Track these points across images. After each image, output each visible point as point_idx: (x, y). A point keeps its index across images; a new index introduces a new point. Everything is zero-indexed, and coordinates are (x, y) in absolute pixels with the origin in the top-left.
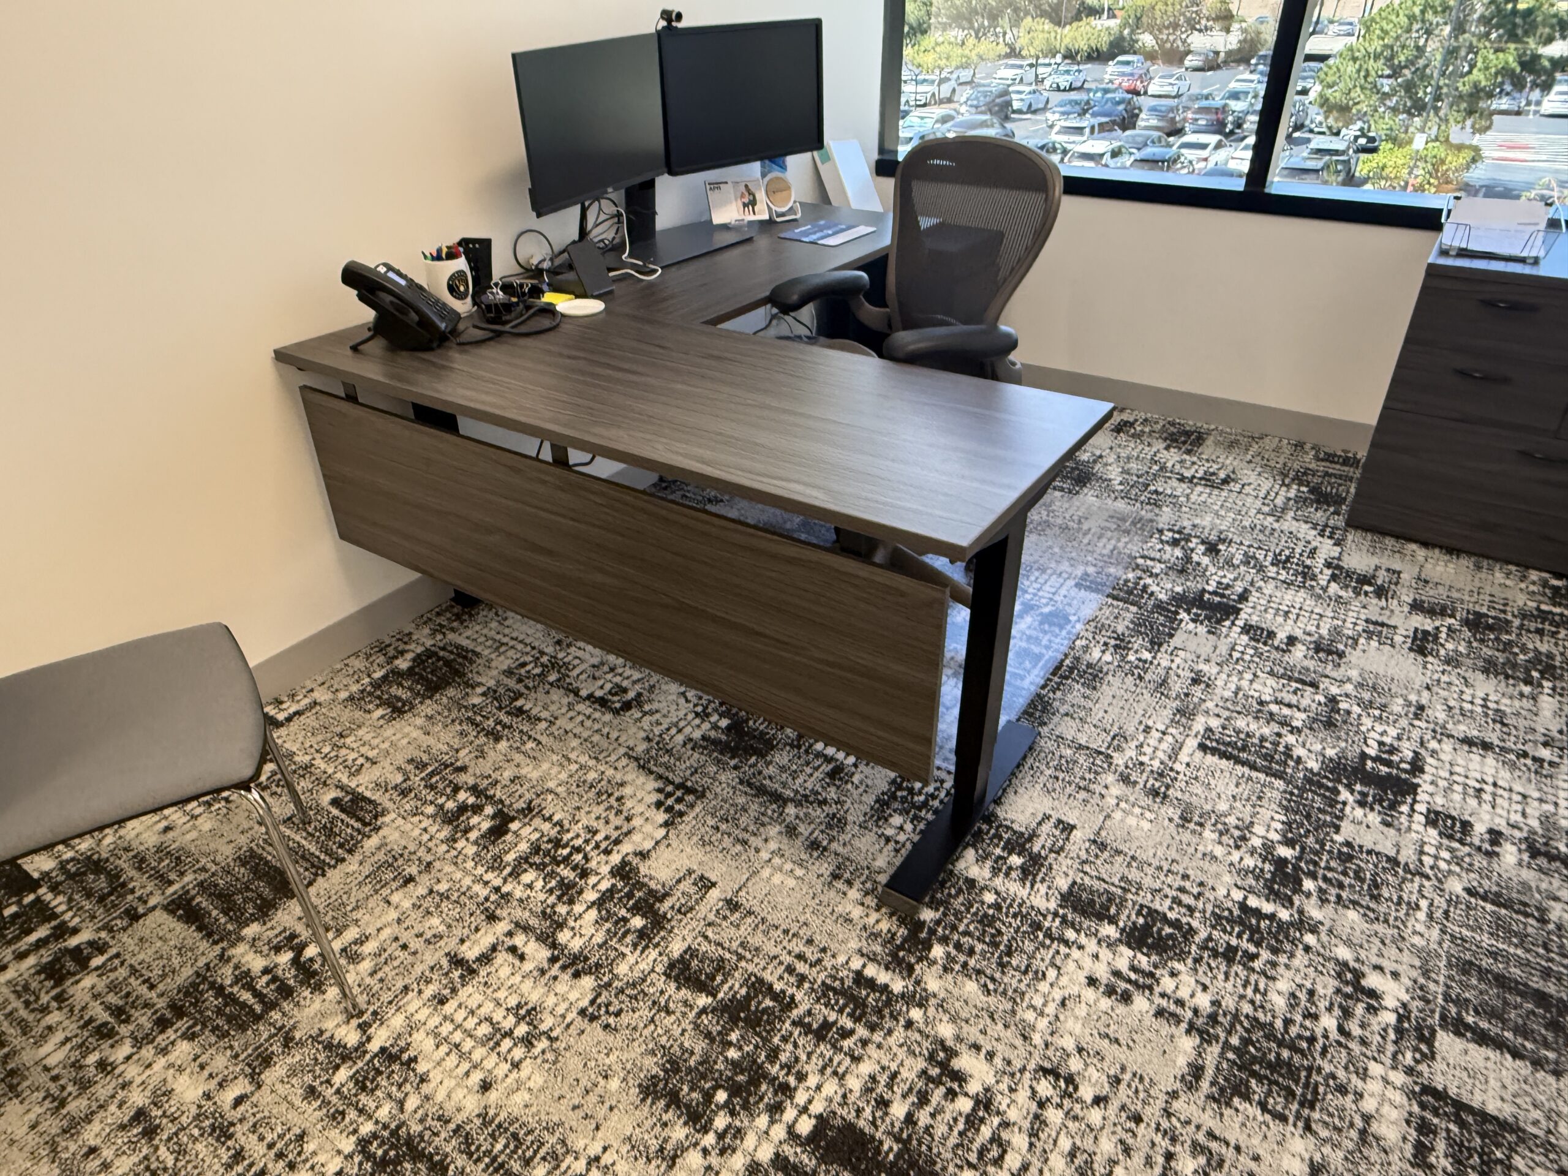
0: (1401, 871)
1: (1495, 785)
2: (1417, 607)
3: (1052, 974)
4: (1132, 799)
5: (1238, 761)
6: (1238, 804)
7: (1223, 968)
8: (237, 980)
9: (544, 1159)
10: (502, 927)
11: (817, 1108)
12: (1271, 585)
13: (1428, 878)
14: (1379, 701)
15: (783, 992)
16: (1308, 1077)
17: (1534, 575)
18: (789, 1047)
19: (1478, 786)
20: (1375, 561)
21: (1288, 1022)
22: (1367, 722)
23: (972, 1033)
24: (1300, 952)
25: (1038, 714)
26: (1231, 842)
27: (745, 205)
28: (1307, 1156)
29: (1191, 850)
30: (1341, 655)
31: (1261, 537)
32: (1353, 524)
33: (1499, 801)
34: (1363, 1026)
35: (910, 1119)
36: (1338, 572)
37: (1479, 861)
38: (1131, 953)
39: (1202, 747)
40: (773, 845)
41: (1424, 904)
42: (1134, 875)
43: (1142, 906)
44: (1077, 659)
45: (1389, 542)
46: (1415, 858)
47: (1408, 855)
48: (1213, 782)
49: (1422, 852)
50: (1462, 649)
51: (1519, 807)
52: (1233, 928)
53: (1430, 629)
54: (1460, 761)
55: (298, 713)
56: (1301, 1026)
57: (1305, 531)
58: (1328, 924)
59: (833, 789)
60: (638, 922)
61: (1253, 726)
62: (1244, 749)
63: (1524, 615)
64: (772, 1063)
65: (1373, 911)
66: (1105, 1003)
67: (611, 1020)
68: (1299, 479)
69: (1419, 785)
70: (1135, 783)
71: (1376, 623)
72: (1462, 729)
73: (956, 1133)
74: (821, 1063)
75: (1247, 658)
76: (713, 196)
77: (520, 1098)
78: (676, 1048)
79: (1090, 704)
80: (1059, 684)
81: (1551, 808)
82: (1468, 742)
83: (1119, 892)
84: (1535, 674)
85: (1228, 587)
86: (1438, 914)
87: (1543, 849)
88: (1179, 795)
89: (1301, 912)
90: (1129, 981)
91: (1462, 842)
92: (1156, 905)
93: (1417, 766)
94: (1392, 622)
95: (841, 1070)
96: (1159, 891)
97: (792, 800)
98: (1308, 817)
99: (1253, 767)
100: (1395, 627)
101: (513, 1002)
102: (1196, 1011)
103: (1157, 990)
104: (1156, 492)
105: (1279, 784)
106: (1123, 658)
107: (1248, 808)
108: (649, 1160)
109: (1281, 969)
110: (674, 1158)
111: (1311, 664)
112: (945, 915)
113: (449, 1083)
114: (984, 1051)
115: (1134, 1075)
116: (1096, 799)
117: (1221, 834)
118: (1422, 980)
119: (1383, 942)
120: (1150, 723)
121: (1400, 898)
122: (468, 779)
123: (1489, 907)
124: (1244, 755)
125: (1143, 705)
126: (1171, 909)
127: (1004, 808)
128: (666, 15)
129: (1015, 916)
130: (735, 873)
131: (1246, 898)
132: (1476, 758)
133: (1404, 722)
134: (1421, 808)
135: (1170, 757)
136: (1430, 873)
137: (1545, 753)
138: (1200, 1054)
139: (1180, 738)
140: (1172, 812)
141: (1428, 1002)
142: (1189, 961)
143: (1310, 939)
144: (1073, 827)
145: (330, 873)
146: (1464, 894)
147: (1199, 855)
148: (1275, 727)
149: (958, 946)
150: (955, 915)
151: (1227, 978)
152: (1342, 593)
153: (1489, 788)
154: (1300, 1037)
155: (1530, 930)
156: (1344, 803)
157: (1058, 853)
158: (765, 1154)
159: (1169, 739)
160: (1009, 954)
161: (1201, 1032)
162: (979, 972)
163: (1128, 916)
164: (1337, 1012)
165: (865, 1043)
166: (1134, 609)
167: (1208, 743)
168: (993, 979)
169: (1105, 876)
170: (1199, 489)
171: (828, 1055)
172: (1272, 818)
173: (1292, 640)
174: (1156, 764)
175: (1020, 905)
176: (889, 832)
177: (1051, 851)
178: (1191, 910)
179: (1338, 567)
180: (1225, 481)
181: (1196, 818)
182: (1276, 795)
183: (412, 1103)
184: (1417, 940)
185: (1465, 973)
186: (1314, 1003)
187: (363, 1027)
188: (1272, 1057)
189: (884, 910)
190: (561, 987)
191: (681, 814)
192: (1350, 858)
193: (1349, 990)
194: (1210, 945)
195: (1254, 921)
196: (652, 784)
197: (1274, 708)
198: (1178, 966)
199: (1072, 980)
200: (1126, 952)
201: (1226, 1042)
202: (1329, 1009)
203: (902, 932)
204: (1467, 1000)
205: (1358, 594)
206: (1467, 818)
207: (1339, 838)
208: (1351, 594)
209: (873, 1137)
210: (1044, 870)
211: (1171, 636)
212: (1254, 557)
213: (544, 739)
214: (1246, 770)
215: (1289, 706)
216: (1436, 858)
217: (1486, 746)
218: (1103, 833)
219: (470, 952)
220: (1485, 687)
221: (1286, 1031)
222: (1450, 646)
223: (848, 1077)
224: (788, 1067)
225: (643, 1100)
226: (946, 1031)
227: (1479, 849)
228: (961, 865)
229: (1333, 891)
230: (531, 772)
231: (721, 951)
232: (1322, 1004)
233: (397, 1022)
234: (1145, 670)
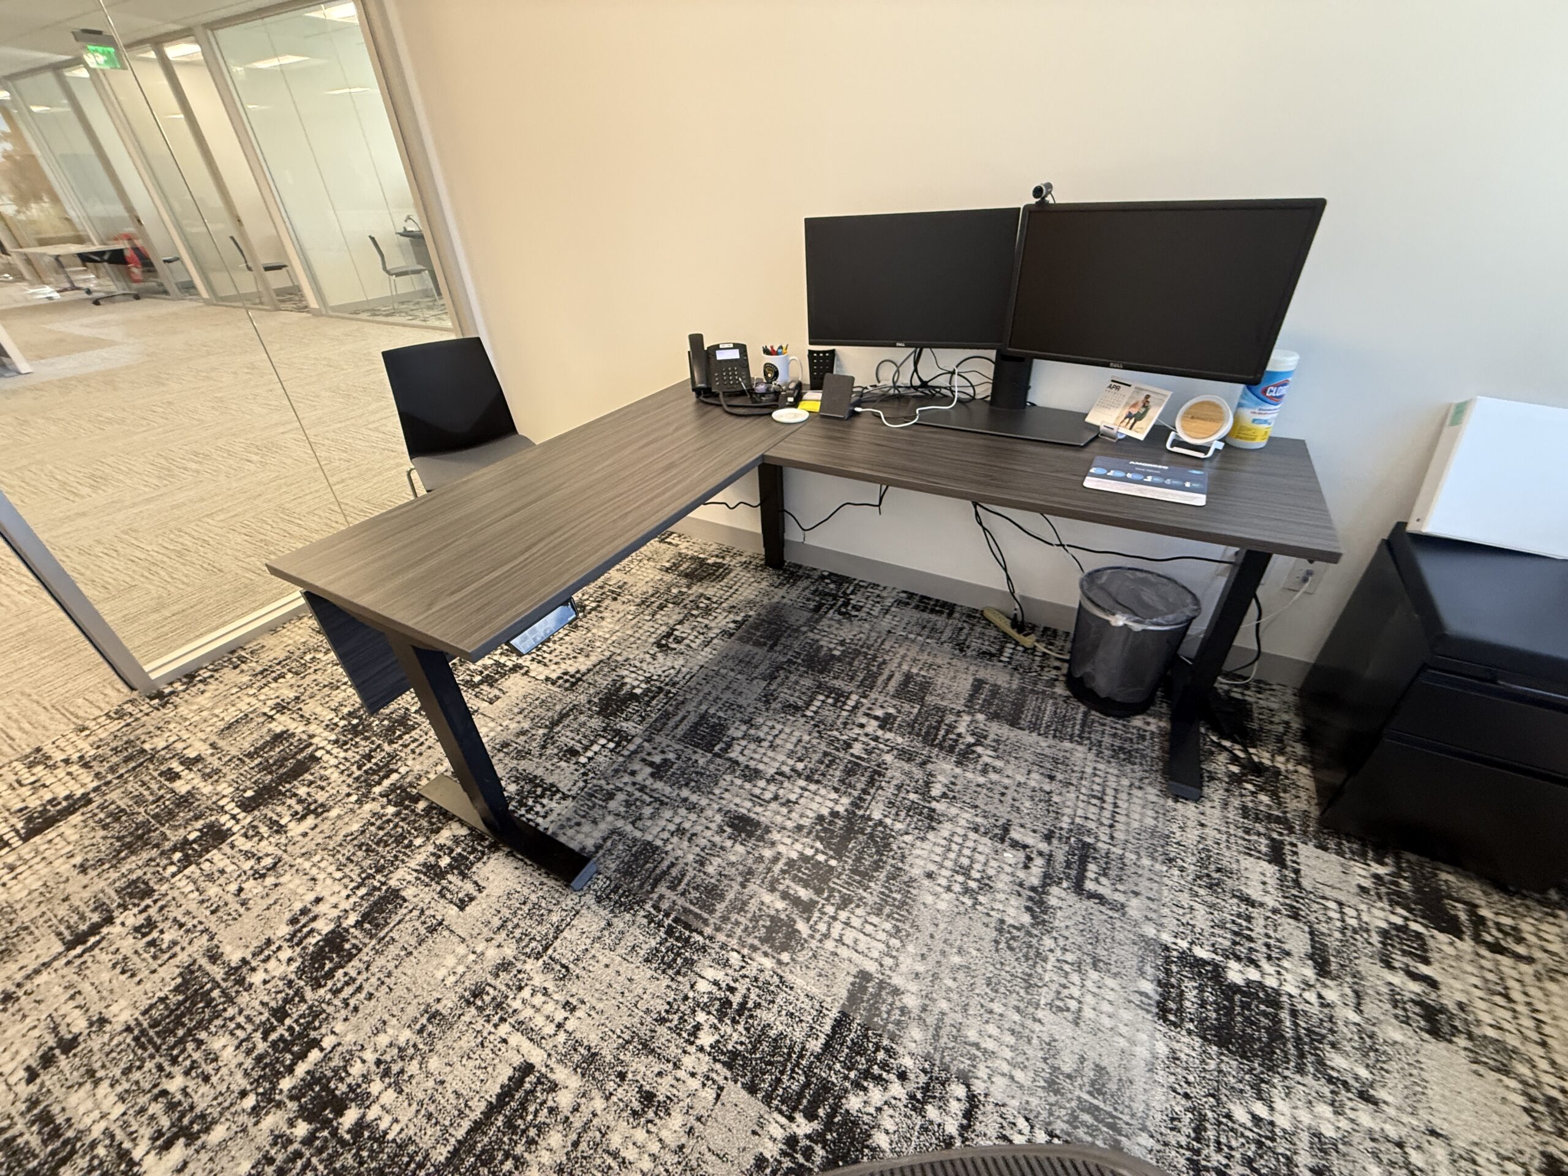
3: (339, 875)
4: (477, 967)
5: (492, 1110)
6: (431, 1083)
11: (325, 757)
15: (402, 739)
16: (154, 1045)
18: (366, 744)
21: (200, 1043)
23: (325, 826)
24: (244, 1084)
26: (388, 1058)
27: (1127, 415)
28: (114, 1020)
29: (394, 1010)
34: (152, 1118)
35: (293, 795)
38: (324, 932)
39: (527, 1068)
42: (393, 950)
43: (360, 950)
48: (471, 1064)
52: (300, 1025)
56: (189, 1056)
58: (252, 1130)
62: (510, 1124)
64: (362, 738)
66: (298, 906)
70: (497, 976)
73: (273, 815)
74: (350, 757)
76: (1108, 395)
79: (621, 950)
83: (381, 934)
88: (466, 1018)
89: (279, 1105)
90: (304, 926)
92: (355, 962)
96: (367, 969)
99: (477, 1127)
102: (254, 970)
106: (705, 1008)
107: (421, 1095)
109: (241, 1057)
115: (241, 916)
116: (486, 933)
117: (400, 1049)
120: (578, 1014)
124: (500, 1121)
125: (609, 1011)
126: (346, 974)
127: (503, 859)
128: (1039, 189)
131: (322, 1050)
135: (521, 1023)
138: (222, 962)
139: (548, 1044)
142: (293, 977)
143: (250, 1101)
144: (462, 909)
147: (386, 1017)
149: (388, 821)
150: (414, 820)
151: (262, 1003)
157: (439, 892)
159: (550, 1029)
160: (366, 850)
161: (237, 969)
163: (356, 938)
167: (532, 1078)
168: (354, 839)
169: (402, 926)
172: (396, 1121)
174: (517, 1004)
177: (443, 888)
178: (336, 992)
181: (430, 1028)
182: (426, 1143)
193: (186, 1120)
194: (297, 999)
195: (296, 1049)
198: (294, 966)
200: (328, 929)
201: (219, 987)
210: (427, 880)
214: (476, 1115)
218: (446, 933)
221: (193, 1039)
234: (677, 1030)
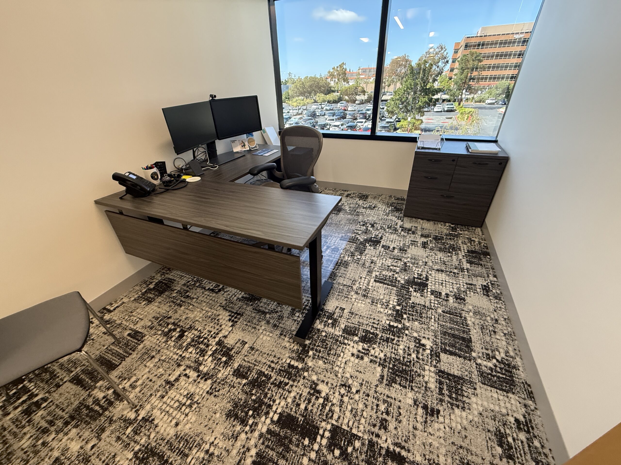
0: (426, 309)
1: (445, 281)
2: (422, 236)
3: (342, 354)
4: (359, 298)
5: (384, 284)
6: (385, 296)
7: (386, 344)
8: (94, 402)
9: (196, 446)
10: (182, 368)
11: (279, 411)
12: (388, 234)
13: (433, 310)
14: (417, 262)
15: (268, 374)
16: (410, 373)
17: (447, 224)
18: (270, 392)
19: (442, 282)
20: (411, 225)
21: (404, 358)
22: (414, 268)
23: (322, 377)
24: (405, 336)
25: (333, 277)
26: (385, 307)
27: (242, 146)
28: (412, 398)
29: (375, 311)
30: (406, 251)
31: (384, 221)
32: (405, 216)
33: (447, 285)
34: (422, 355)
35: (306, 409)
36: (403, 229)
37: (444, 303)
38: (362, 344)
39: (375, 281)
40: (263, 328)
41: (433, 317)
42: (361, 321)
43: (364, 330)
44: (342, 260)
45: (414, 219)
46: (429, 304)
47: (427, 304)
48: (379, 290)
49: (431, 303)
50: (434, 246)
51: (451, 286)
52: (387, 332)
53: (425, 241)
54: (437, 276)
55: (118, 307)
56: (407, 358)
57: (394, 219)
58: (411, 326)
59: (279, 307)
60: (224, 359)
61: (387, 273)
62: (385, 280)
63: (446, 235)
64: (265, 398)
65: (421, 321)
66: (357, 361)
67: (217, 393)
68: (391, 205)
69: (428, 284)
70: (359, 293)
71: (413, 241)
72: (436, 267)
73: (319, 411)
74: (280, 395)
75: (384, 254)
76: (233, 144)
77: (188, 427)
78: (237, 399)
79: (346, 273)
80: (338, 268)
81: (458, 285)
82: (438, 270)
83: (358, 326)
84: (451, 250)
85: (377, 235)
86: (437, 319)
87: (458, 297)
88: (370, 295)
89: (404, 324)
90: (362, 353)
91: (440, 298)
92: (368, 329)
93: (427, 279)
94: (417, 241)
95: (285, 397)
96: (368, 324)
97: (268, 313)
98: (403, 297)
99: (388, 285)
100: (418, 242)
101: (185, 393)
102: (380, 359)
103: (370, 354)
104: (358, 212)
105: (395, 288)
106: (353, 258)
107: (388, 297)
108: (229, 440)
109: (401, 342)
110: (237, 436)
111: (399, 254)
112: (312, 341)
113: (165, 426)
114: (325, 382)
115: (366, 381)
116: (350, 300)
117: (382, 305)
118: (435, 339)
119: (424, 330)
120: (362, 276)
121: (427, 316)
122: (172, 320)
123: (448, 315)
124: (385, 282)
125: (359, 271)
126: (371, 329)
127: (326, 306)
128: (211, 96)
129: (331, 338)
130: (252, 338)
131: (390, 323)
132: (440, 274)
133: (422, 267)
134: (429, 290)
135: (367, 285)
136: (433, 308)
137: (456, 271)
138: (382, 372)
139: (369, 279)
140: (369, 301)
141: (437, 345)
142: (377, 344)
143: (407, 332)
144: (344, 309)
145: (127, 359)
146: (442, 313)
147: (377, 312)
148: (392, 273)
149: (316, 350)
150: (315, 341)
151: (387, 348)
152: (404, 234)
153: (444, 282)
154: (407, 361)
155: (458, 320)
156: (411, 292)
157: (341, 317)
158: (264, 430)
159: (367, 280)
160: (330, 350)
161: (382, 365)
162: (322, 357)
163: (361, 333)
164: (416, 352)
165: (292, 386)
166: (355, 244)
167: (376, 279)
168: (326, 359)
169: (353, 322)
170: (368, 210)
171: (282, 392)
172: (394, 299)
173: (394, 248)
174: (364, 287)
175: (332, 335)
176: (296, 318)
177: (339, 317)
178: (376, 328)
179: (403, 227)
180: (374, 207)
181: (375, 302)
182: (395, 292)
183: (152, 436)
184: (432, 328)
185: (445, 335)
186: (410, 351)
187: (137, 411)
188: (401, 369)
189: (295, 343)
190: (201, 385)
191: (236, 322)
192: (414, 307)
193: (418, 345)
194: (382, 338)
195: (392, 329)
196: (228, 314)
197: (391, 267)
198: (375, 346)
199: (347, 356)
200: (361, 344)
201: (389, 367)
202: (414, 352)
203: (301, 348)
204: (446, 343)
205: (408, 234)
206: (440, 291)
207: (411, 302)
208: (407, 234)
209: (296, 417)
210: (338, 323)
211: (365, 251)
212: (383, 227)
213: (195, 304)
214: (385, 286)
215: (395, 266)
216: (434, 303)
217: (442, 271)
218: (352, 310)
219: (172, 379)
220: (440, 255)
221: (404, 361)
222: (431, 245)
223: (288, 398)
224: (270, 398)
225: (227, 419)
226: (314, 378)
227: (444, 299)
228: (316, 325)
229: (411, 317)
230: (191, 315)
231: (249, 364)
232: (412, 351)
233: (148, 407)
234: (359, 261)
